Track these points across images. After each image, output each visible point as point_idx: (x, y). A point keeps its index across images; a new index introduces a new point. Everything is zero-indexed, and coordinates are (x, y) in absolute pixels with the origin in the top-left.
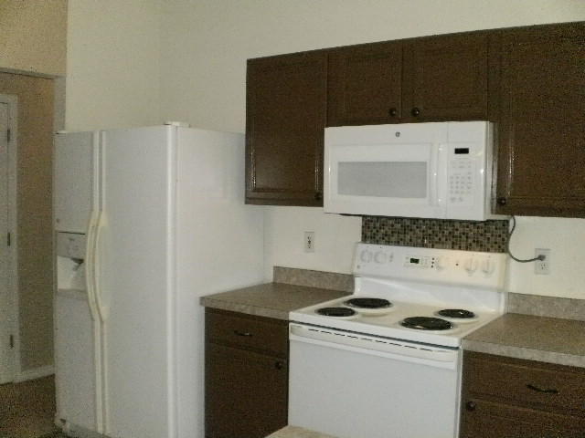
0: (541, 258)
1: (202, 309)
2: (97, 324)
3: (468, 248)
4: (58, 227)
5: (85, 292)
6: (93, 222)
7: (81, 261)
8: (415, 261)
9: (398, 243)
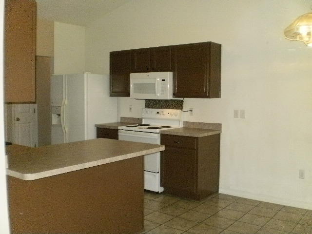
0: (191, 111)
1: (96, 128)
2: (65, 134)
3: (173, 108)
4: (52, 105)
5: (61, 124)
6: (63, 103)
7: (59, 115)
8: (158, 113)
9: (155, 108)
